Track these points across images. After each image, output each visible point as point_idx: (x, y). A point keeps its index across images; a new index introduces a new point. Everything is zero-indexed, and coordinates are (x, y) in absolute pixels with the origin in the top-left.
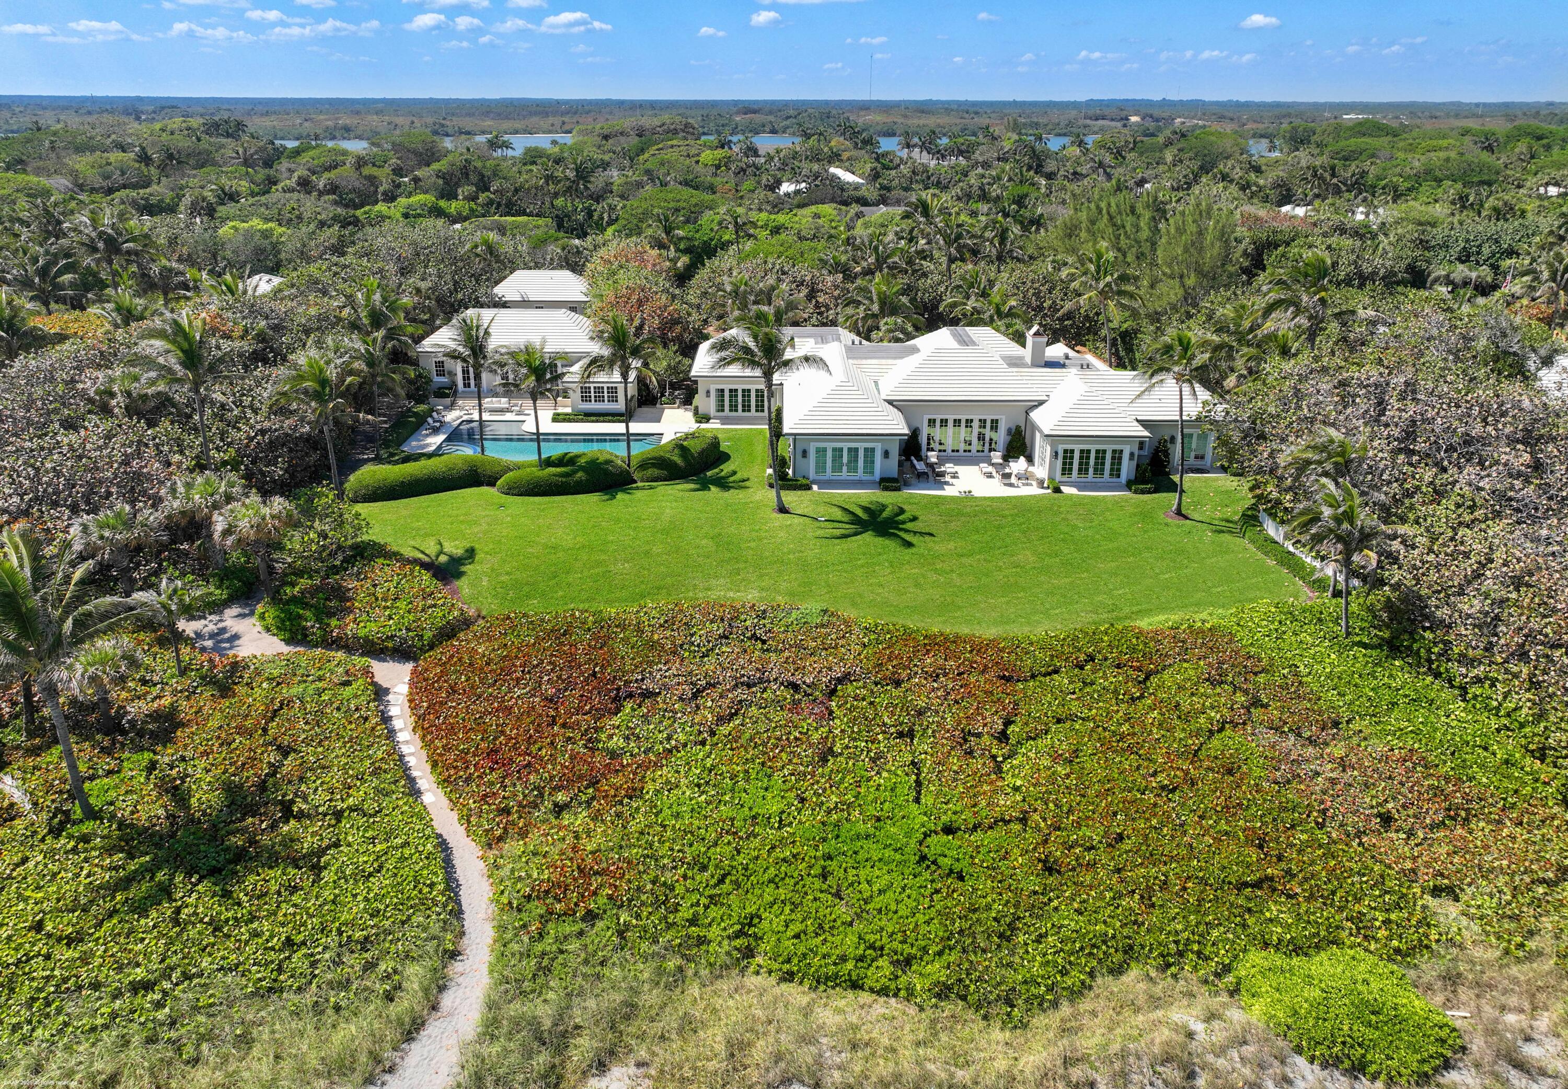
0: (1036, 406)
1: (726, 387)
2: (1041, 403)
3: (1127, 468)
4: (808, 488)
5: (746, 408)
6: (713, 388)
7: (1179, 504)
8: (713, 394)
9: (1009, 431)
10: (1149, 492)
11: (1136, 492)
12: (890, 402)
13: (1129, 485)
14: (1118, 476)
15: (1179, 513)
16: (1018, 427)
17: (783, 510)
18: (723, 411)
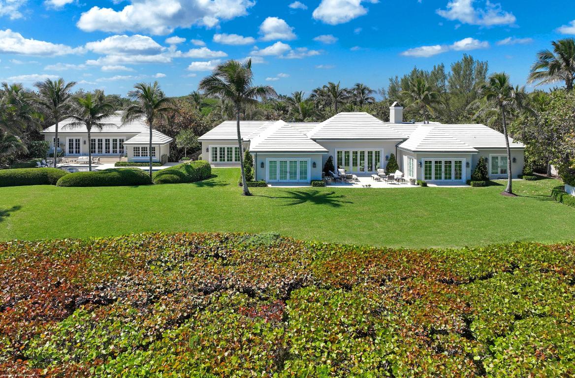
0: (402, 142)
1: (218, 147)
2: (405, 140)
3: (465, 173)
4: (265, 185)
5: (230, 159)
6: (210, 147)
7: (510, 186)
8: (210, 150)
9: (387, 157)
10: (483, 186)
11: (474, 185)
12: (315, 140)
13: (468, 183)
14: (461, 178)
15: (510, 192)
16: (392, 155)
17: (247, 194)
18: (216, 160)
